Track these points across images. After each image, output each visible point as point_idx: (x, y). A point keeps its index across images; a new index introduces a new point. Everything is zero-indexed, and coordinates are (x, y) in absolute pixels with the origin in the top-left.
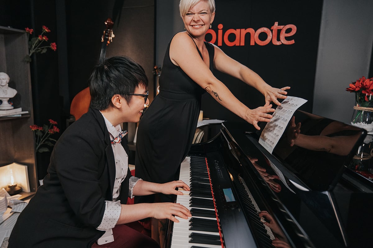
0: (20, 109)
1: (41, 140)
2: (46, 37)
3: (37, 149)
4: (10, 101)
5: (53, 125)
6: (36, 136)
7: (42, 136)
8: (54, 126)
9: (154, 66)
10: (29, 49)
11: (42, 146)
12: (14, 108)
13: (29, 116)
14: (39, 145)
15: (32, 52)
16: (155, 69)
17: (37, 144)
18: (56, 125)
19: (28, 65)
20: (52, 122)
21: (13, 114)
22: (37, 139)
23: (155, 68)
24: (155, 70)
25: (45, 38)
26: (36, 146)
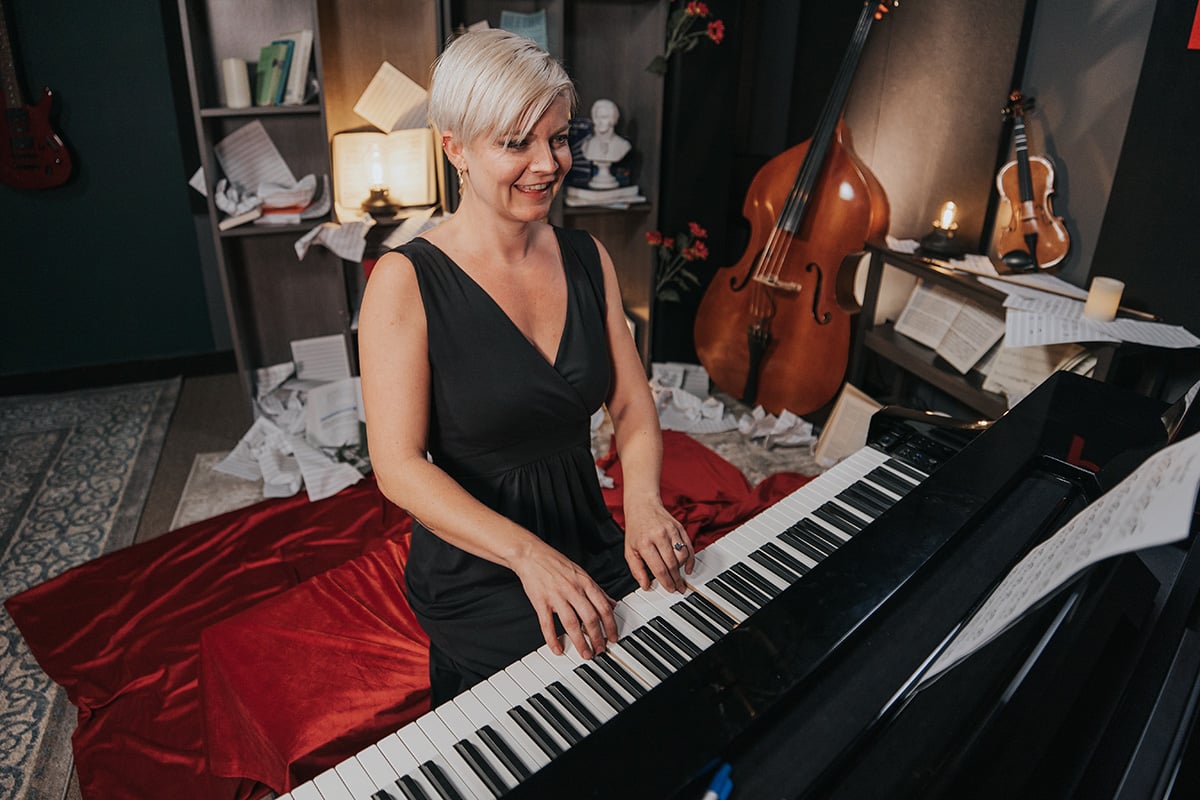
0: (634, 190)
1: (668, 270)
2: (704, 6)
3: (658, 288)
4: (614, 168)
5: (696, 238)
6: (659, 258)
7: (672, 261)
8: (698, 242)
9: (1011, 93)
10: (667, 40)
11: (667, 286)
12: (621, 186)
13: (646, 208)
14: (663, 281)
15: (671, 46)
16: (1011, 101)
17: (659, 278)
18: (702, 240)
19: (660, 81)
20: (696, 230)
21: (611, 201)
22: (660, 266)
23: (1013, 98)
24: (1011, 104)
25: (701, 8)
26: (655, 282)
